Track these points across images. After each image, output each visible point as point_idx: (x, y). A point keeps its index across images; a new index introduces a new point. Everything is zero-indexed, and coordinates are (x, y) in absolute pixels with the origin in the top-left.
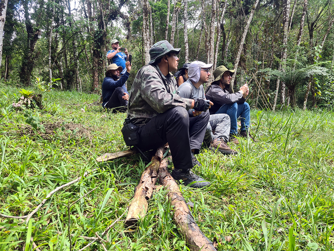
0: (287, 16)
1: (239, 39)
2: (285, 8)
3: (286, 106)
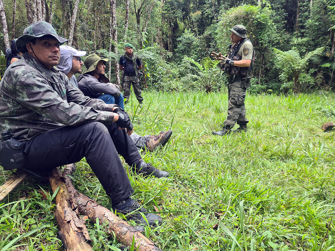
1: (67, 15)
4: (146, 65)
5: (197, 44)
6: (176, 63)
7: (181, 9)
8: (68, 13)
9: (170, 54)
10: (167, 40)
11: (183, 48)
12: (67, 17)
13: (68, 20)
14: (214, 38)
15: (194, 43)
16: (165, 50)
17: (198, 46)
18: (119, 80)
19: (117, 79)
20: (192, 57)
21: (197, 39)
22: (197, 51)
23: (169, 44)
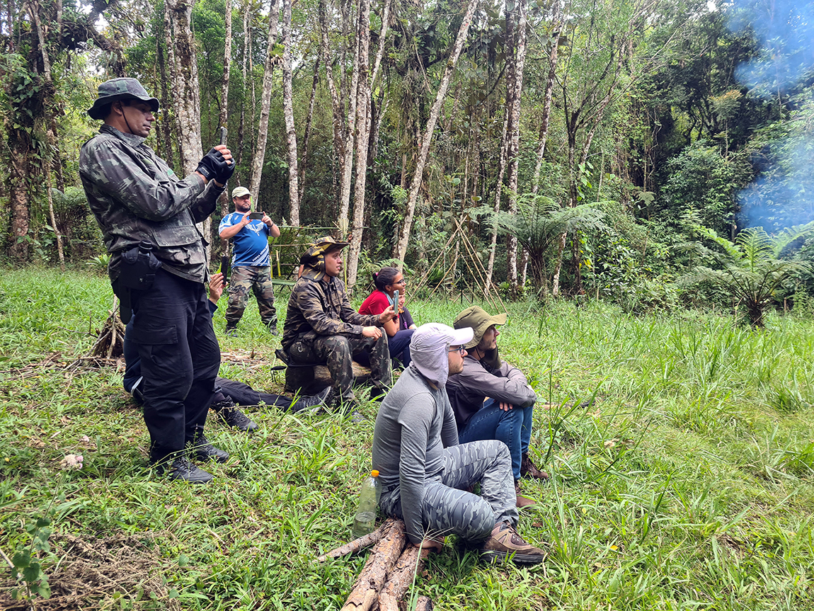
0: (517, 87)
1: (413, 126)
2: (511, 66)
3: (519, 287)
4: (584, 241)
5: (726, 173)
6: (663, 221)
7: (684, 85)
8: (414, 122)
9: (647, 196)
10: (639, 162)
11: (684, 184)
12: (412, 131)
13: (414, 136)
14: (776, 159)
15: (718, 171)
16: (632, 187)
17: (729, 180)
18: (515, 269)
19: (510, 268)
20: (709, 207)
21: (725, 161)
22: (725, 193)
23: (647, 171)
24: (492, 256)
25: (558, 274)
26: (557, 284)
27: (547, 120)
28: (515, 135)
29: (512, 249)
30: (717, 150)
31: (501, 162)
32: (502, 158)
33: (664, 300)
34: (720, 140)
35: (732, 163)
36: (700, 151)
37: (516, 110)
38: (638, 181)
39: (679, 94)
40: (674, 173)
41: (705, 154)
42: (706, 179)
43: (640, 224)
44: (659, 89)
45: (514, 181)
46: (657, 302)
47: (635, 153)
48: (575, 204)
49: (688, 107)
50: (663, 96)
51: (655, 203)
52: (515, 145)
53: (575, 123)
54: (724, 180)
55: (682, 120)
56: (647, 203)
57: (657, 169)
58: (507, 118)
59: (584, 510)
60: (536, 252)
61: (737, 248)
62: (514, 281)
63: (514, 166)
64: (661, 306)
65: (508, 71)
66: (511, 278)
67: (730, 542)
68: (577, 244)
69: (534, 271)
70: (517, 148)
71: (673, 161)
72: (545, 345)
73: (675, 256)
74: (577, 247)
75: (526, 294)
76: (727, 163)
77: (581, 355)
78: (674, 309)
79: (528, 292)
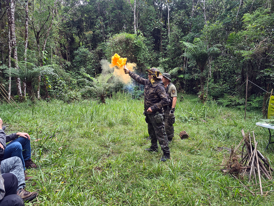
0: (13, 19)
2: (9, 10)
3: (23, 97)
4: (47, 79)
5: (91, 57)
6: (75, 71)
7: (76, 27)
9: (68, 63)
10: (65, 52)
11: (80, 60)
14: (104, 53)
15: (89, 56)
16: (63, 60)
18: (21, 90)
19: (18, 89)
20: (88, 67)
21: (90, 53)
22: (92, 63)
23: (68, 54)
24: (10, 85)
25: (39, 91)
26: (39, 94)
27: (27, 33)
28: (14, 38)
29: (18, 82)
30: (88, 50)
31: (9, 48)
32: (10, 46)
33: (77, 97)
34: (89, 46)
35: (93, 54)
36: (83, 49)
37: (13, 28)
38: (65, 58)
39: (75, 30)
40: (76, 56)
41: (85, 50)
42: (86, 58)
43: (67, 72)
44: (68, 27)
45: (16, 56)
46: (75, 98)
47: (63, 48)
48: (42, 65)
49: (78, 34)
50: (70, 30)
51: (71, 65)
52: (15, 42)
53: (38, 36)
54: (91, 59)
55: (77, 39)
56: (69, 65)
57: (71, 54)
58: (10, 30)
59: (52, 174)
60: (28, 83)
61: (96, 80)
62: (21, 94)
63: (15, 50)
64: (76, 99)
65: (8, 12)
66: (19, 94)
67: (98, 169)
68: (45, 80)
69: (29, 90)
70: (16, 43)
71: (76, 52)
72: (35, 118)
73: (79, 83)
74: (45, 81)
75: (26, 99)
76: (91, 54)
77: (50, 119)
78: (80, 100)
79: (27, 98)
